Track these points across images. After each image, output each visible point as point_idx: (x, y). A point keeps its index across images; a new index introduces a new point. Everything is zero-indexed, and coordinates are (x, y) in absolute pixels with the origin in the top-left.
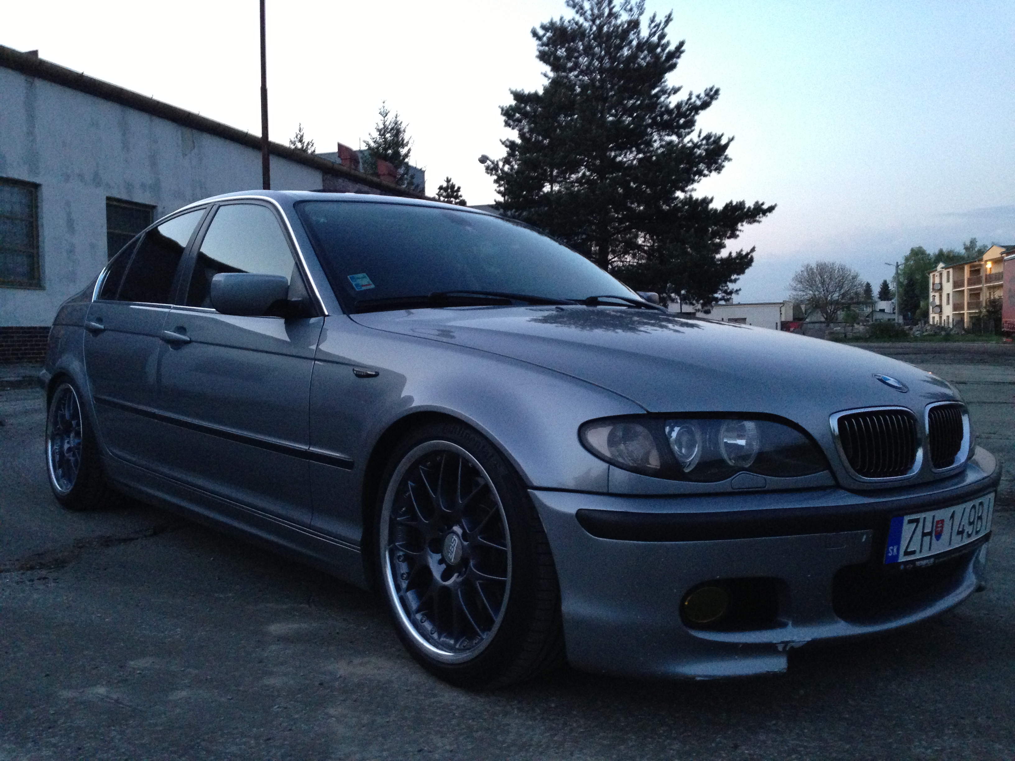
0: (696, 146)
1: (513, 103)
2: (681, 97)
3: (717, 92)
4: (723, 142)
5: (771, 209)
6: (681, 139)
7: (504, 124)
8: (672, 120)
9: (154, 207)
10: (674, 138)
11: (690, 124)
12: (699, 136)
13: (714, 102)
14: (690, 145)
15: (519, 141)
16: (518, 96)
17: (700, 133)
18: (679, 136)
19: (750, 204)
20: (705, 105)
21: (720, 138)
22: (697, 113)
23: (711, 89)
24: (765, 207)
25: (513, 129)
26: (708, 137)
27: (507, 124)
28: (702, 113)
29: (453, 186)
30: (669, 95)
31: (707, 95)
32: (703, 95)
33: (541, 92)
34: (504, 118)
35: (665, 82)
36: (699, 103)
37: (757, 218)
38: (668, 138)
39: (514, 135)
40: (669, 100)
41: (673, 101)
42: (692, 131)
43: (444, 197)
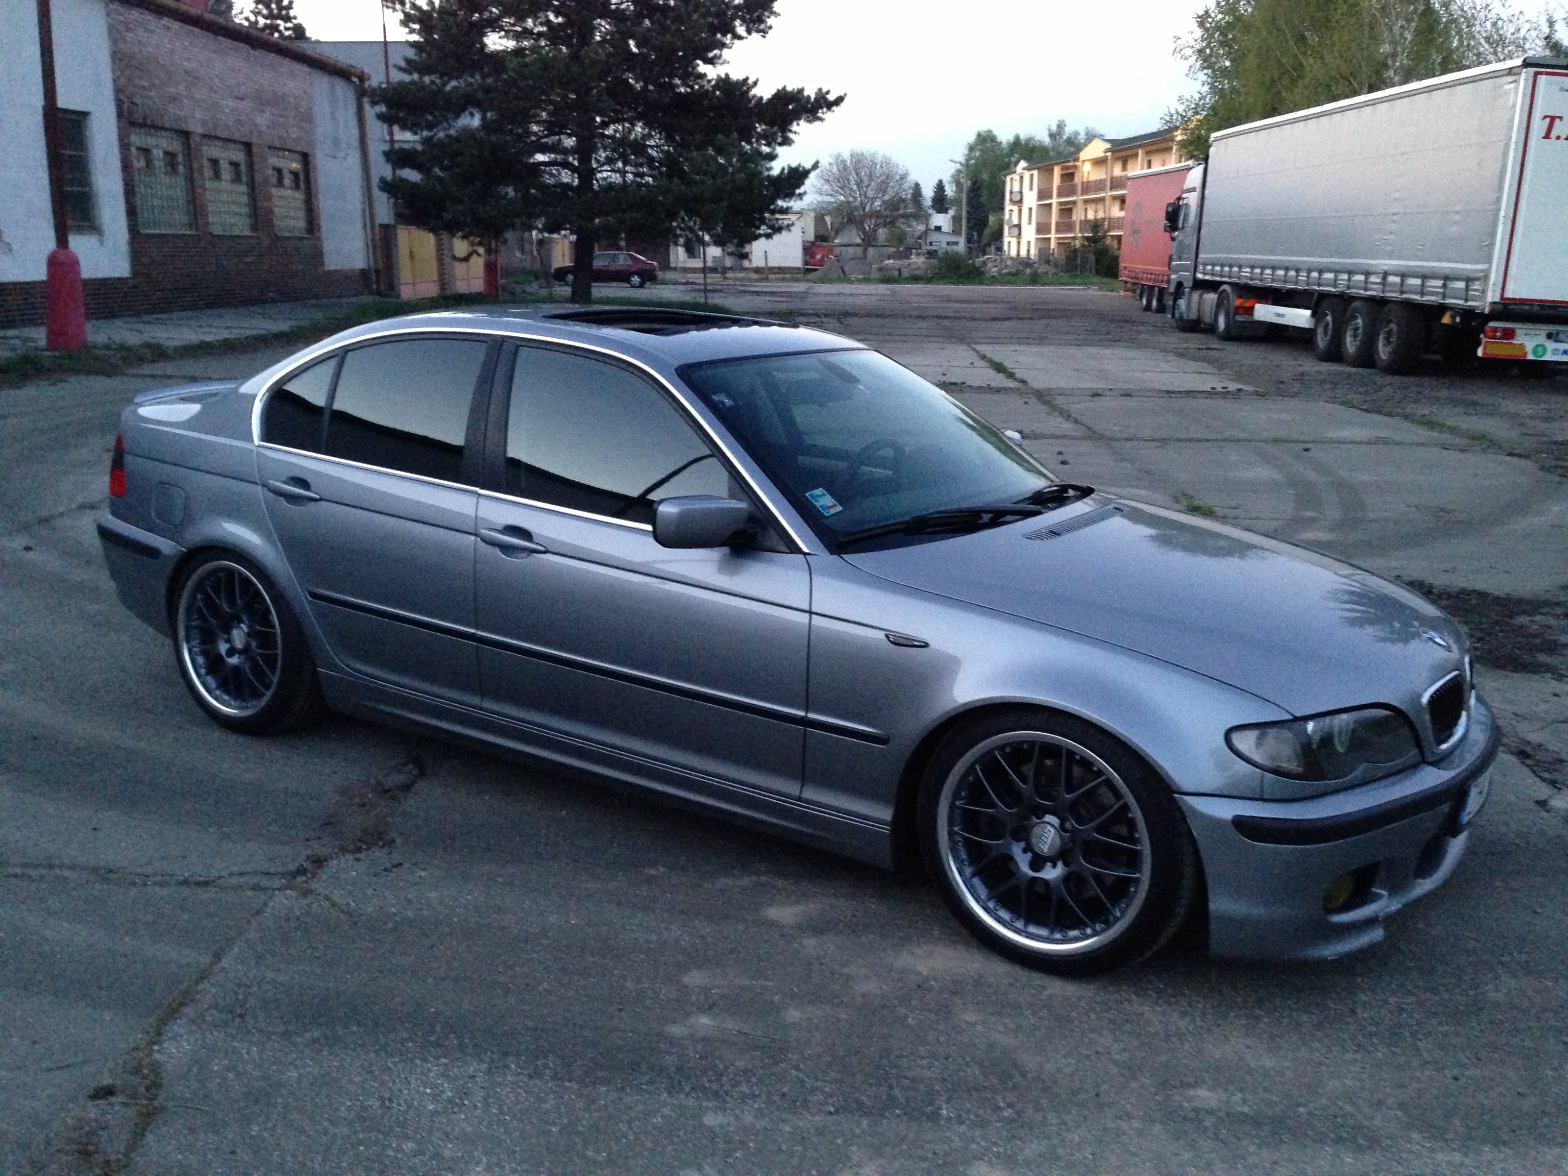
5: (839, 100)
19: (810, 91)
24: (831, 97)
43: (265, 17)
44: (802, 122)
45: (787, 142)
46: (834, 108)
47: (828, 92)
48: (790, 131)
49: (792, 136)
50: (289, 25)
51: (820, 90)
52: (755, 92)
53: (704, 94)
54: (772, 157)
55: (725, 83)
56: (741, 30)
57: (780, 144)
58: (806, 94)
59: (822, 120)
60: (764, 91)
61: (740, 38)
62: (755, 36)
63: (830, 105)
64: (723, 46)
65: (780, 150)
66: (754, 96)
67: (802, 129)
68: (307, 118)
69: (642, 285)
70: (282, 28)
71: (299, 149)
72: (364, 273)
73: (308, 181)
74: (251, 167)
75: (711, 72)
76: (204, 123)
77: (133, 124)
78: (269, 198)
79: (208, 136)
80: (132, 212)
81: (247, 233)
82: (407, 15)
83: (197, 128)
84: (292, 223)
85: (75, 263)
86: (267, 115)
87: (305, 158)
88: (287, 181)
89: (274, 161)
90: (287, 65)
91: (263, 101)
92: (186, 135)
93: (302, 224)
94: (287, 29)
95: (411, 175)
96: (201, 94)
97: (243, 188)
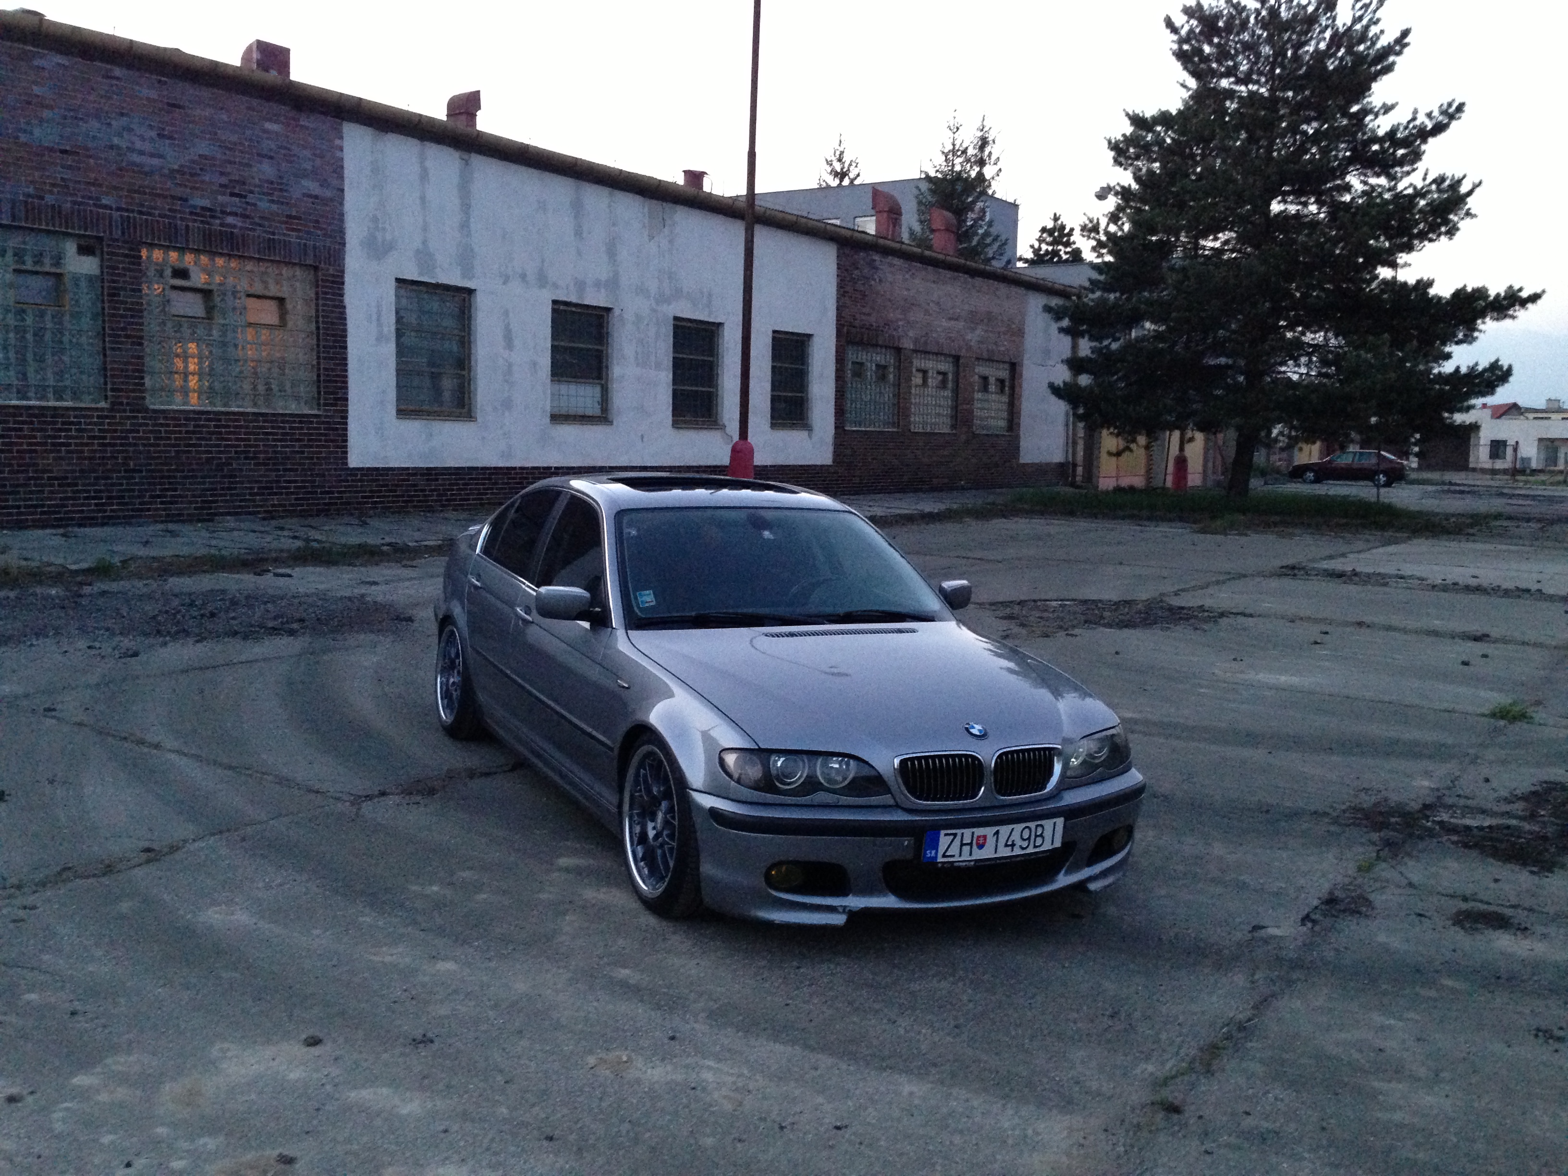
0: (1420, 193)
1: (1129, 130)
2: (1399, 117)
3: (1460, 108)
4: (1464, 189)
5: (1534, 298)
6: (1393, 183)
7: (1112, 161)
8: (1383, 151)
10: (1383, 181)
11: (1417, 156)
12: (1424, 179)
13: (1454, 124)
14: (1410, 191)
15: (1135, 186)
16: (1137, 121)
17: (1426, 174)
18: (1392, 177)
19: (1496, 288)
20: (1439, 129)
21: (1459, 182)
22: (1424, 141)
23: (1450, 105)
24: (1524, 294)
25: (1125, 169)
26: (1439, 181)
27: (1117, 162)
28: (1431, 140)
29: (1063, 227)
30: (1377, 115)
31: (1444, 113)
32: (1436, 113)
33: (1174, 112)
34: (1112, 154)
35: (1370, 96)
36: (1430, 125)
37: (1510, 312)
38: (1373, 181)
39: (1126, 178)
40: (1377, 123)
41: (1382, 125)
42: (1414, 170)
43: (1048, 244)
45: (1468, 340)
47: (1520, 290)
48: (1476, 330)
49: (1476, 334)
50: (1069, 249)
52: (1432, 292)
53: (1370, 294)
54: (1446, 356)
58: (1492, 292)
59: (1513, 317)
60: (1443, 289)
61: (1430, 240)
62: (1442, 239)
63: (1524, 303)
64: (1410, 249)
65: (1456, 349)
66: (1433, 295)
68: (1020, 333)
71: (1007, 359)
72: (1061, 465)
73: (1012, 388)
74: (957, 374)
76: (916, 341)
77: (850, 342)
78: (970, 401)
79: (915, 351)
80: (840, 412)
81: (946, 430)
82: (1099, 242)
83: (907, 344)
84: (992, 422)
85: (751, 451)
86: (979, 332)
87: (1014, 368)
88: (992, 388)
89: (982, 369)
90: (1003, 289)
91: (974, 319)
92: (898, 350)
93: (1002, 423)
96: (917, 316)
97: (948, 393)
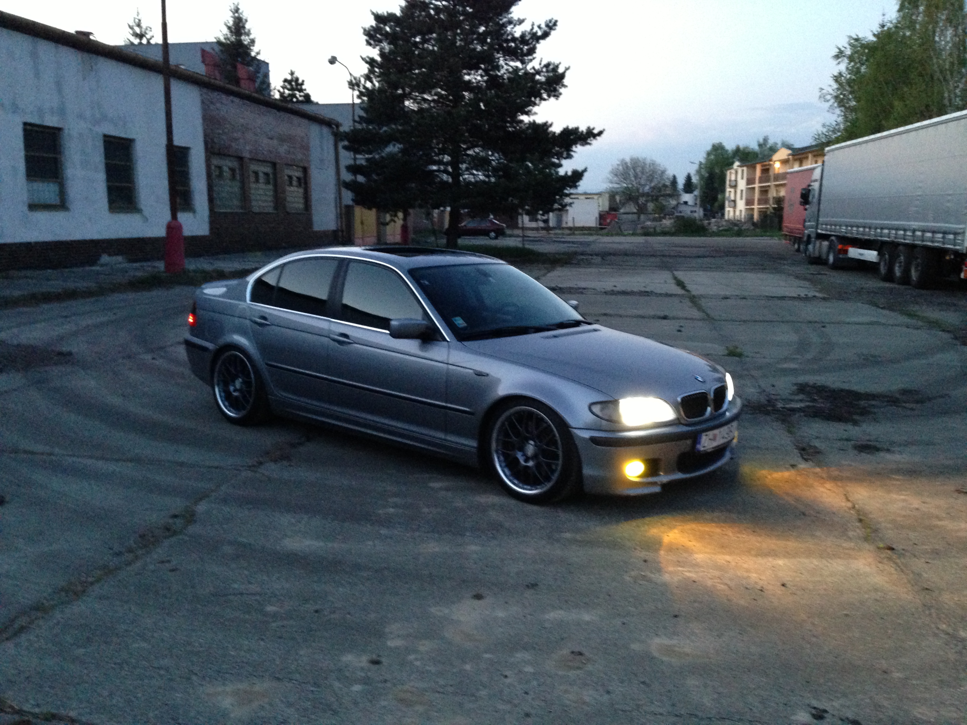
0: (538, 72)
1: (373, 23)
2: (525, 27)
3: (555, 24)
4: (561, 70)
5: (600, 133)
6: (524, 66)
7: (365, 43)
8: (517, 47)
9: (60, 129)
10: (518, 64)
11: (532, 51)
12: (540, 64)
13: (553, 32)
14: (532, 71)
15: (378, 59)
16: (379, 18)
17: (541, 61)
18: (523, 62)
19: (583, 128)
20: (546, 35)
21: (557, 67)
22: (538, 42)
23: (550, 21)
24: (596, 131)
25: (374, 48)
26: (547, 66)
27: (369, 44)
28: (541, 41)
29: (297, 79)
30: (515, 26)
31: (547, 26)
32: (543, 26)
33: (398, 13)
34: (366, 38)
35: (511, 13)
36: (540, 33)
37: (589, 141)
38: (512, 64)
39: (374, 53)
40: (514, 30)
41: (518, 31)
42: (534, 58)
43: (289, 90)
44: (578, 146)
45: (569, 157)
46: (598, 138)
47: (593, 129)
48: (572, 151)
49: (572, 153)
50: (302, 94)
51: (589, 128)
52: (551, 129)
53: (522, 131)
54: (560, 165)
55: (533, 125)
56: (545, 96)
57: (565, 158)
58: (580, 130)
59: (590, 144)
60: (557, 129)
61: (545, 100)
62: (552, 99)
63: (595, 136)
64: (534, 104)
65: (564, 162)
66: (551, 132)
67: (579, 150)
68: (306, 148)
69: (496, 238)
70: (298, 96)
71: (302, 165)
72: (334, 232)
73: (306, 183)
74: (275, 174)
75: (525, 118)
76: (251, 152)
77: (214, 154)
78: (284, 192)
79: (251, 159)
80: (211, 200)
81: (271, 210)
82: (361, 92)
83: (246, 155)
84: (296, 205)
85: (179, 228)
86: (285, 147)
87: (305, 170)
88: (295, 183)
89: (288, 172)
90: (296, 120)
91: (282, 139)
92: (241, 159)
93: (301, 206)
94: (300, 96)
95: (361, 179)
96: (249, 136)
97: (271, 187)
